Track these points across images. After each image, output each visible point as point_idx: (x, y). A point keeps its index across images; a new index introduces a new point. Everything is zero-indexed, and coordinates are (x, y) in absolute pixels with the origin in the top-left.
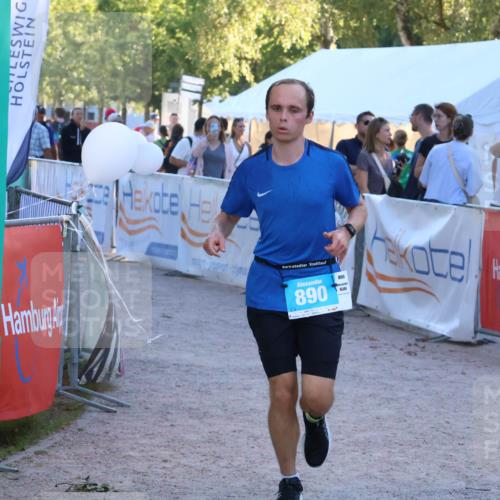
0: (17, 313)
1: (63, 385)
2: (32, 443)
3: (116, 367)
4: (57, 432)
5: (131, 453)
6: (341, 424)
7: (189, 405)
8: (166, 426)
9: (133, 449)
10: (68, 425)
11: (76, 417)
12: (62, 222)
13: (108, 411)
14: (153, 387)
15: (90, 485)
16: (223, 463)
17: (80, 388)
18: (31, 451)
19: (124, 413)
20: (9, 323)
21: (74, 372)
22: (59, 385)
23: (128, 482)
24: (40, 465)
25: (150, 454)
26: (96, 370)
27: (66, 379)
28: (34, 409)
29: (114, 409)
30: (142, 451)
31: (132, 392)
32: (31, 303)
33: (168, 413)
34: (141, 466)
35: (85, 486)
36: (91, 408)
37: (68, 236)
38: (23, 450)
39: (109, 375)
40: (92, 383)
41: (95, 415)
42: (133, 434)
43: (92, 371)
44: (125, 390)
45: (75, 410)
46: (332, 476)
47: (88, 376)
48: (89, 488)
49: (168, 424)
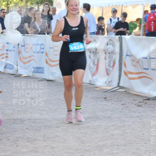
6: (94, 139)
7: (28, 137)
14: (16, 130)
31: (4, 133)
33: (17, 141)
44: (2, 132)
49: (16, 145)
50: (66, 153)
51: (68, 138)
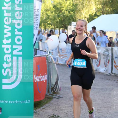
0: (37, 77)
1: (48, 93)
2: (42, 106)
3: (59, 88)
4: (47, 104)
5: (63, 108)
6: (110, 101)
8: (71, 102)
9: (64, 107)
10: (49, 102)
11: (51, 100)
12: (46, 56)
13: (58, 99)
14: (68, 93)
15: (55, 116)
16: (84, 110)
17: (52, 94)
18: (41, 108)
19: (61, 99)
20: (36, 79)
21: (50, 90)
22: (47, 93)
23: (63, 115)
24: (43, 112)
25: (68, 108)
26: (55, 89)
27: (48, 92)
28: (42, 99)
29: (59, 98)
30: (66, 108)
31: (63, 94)
32: (41, 74)
33: (71, 99)
34: (66, 111)
35: (53, 116)
36: (54, 98)
37: (48, 59)
38: (40, 108)
39: (57, 90)
40: (54, 92)
41: (55, 100)
42: (63, 104)
43: (54, 90)
44: (61, 94)
45: (50, 99)
46: (109, 113)
47: (53, 91)
48: (54, 116)
49: (71, 101)
50: (99, 107)
51: (96, 99)
